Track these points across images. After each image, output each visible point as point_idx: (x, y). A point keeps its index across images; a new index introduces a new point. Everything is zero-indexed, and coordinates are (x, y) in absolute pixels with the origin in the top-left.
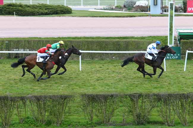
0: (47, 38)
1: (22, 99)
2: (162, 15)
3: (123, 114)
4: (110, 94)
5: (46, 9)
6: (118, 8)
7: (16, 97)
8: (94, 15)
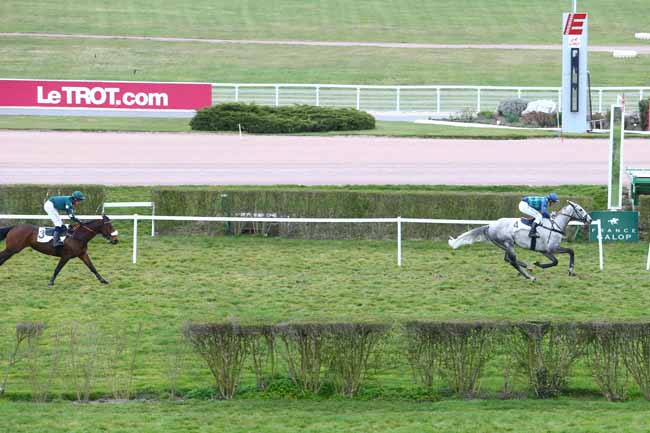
0: (320, 187)
1: (266, 331)
2: (589, 136)
3: (504, 371)
4: (473, 322)
5: (313, 118)
6: (486, 117)
7: (249, 327)
8: (426, 134)
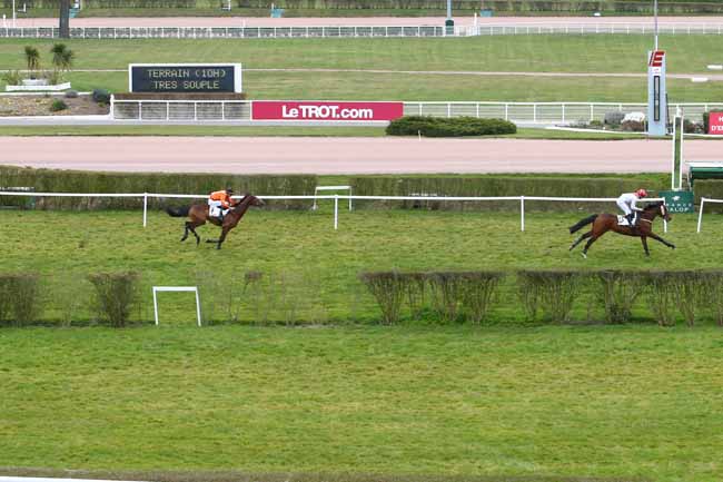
1: (418, 277)
6: (596, 124)
7: (407, 274)
8: (553, 136)
